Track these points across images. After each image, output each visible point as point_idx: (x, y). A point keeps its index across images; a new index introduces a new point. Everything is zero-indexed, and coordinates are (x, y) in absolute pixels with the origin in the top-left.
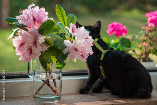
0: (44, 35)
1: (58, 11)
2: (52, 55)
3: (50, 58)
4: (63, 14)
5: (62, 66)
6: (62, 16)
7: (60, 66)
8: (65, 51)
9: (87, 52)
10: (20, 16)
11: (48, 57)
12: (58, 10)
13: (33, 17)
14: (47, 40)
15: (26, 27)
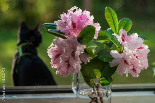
0: (84, 44)
1: (107, 15)
2: (96, 69)
3: (93, 72)
4: (114, 18)
5: (108, 82)
6: (112, 21)
7: (106, 82)
8: (112, 64)
9: (139, 65)
10: (59, 21)
11: (91, 71)
12: (108, 13)
13: (72, 21)
14: (88, 50)
15: (64, 34)
